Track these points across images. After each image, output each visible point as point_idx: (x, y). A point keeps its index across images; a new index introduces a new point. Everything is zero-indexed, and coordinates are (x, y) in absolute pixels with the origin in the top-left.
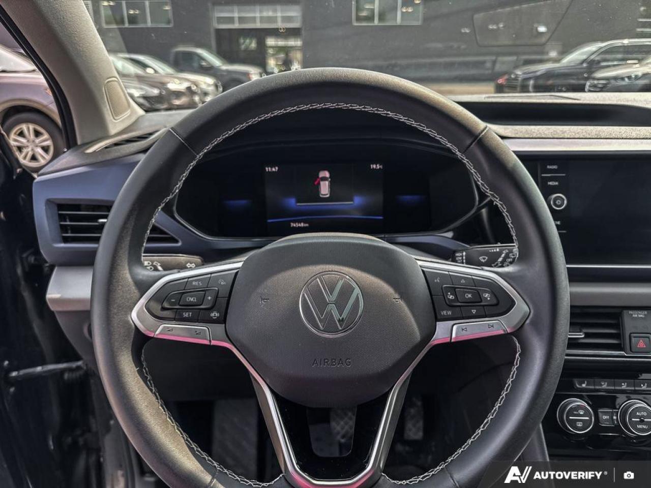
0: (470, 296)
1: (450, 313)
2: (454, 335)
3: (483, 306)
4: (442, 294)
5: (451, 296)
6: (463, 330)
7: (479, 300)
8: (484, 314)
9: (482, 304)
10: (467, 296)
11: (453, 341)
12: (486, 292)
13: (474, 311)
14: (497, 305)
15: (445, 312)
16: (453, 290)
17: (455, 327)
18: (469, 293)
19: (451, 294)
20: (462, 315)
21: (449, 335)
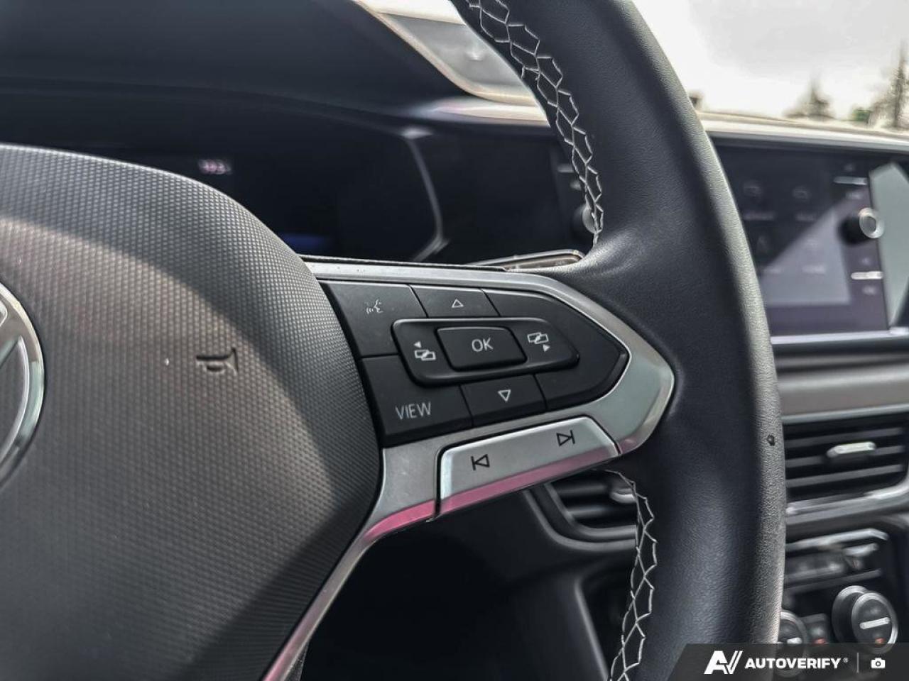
0: (486, 344)
1: (425, 409)
2: (445, 492)
3: (534, 372)
4: (394, 349)
5: (426, 353)
6: (475, 463)
7: (517, 355)
8: (539, 398)
9: (529, 365)
10: (477, 345)
11: (445, 510)
12: (535, 327)
13: (505, 395)
14: (572, 365)
15: (410, 411)
16: (432, 331)
17: (446, 461)
18: (482, 336)
19: (424, 347)
20: (470, 412)
21: (433, 494)
